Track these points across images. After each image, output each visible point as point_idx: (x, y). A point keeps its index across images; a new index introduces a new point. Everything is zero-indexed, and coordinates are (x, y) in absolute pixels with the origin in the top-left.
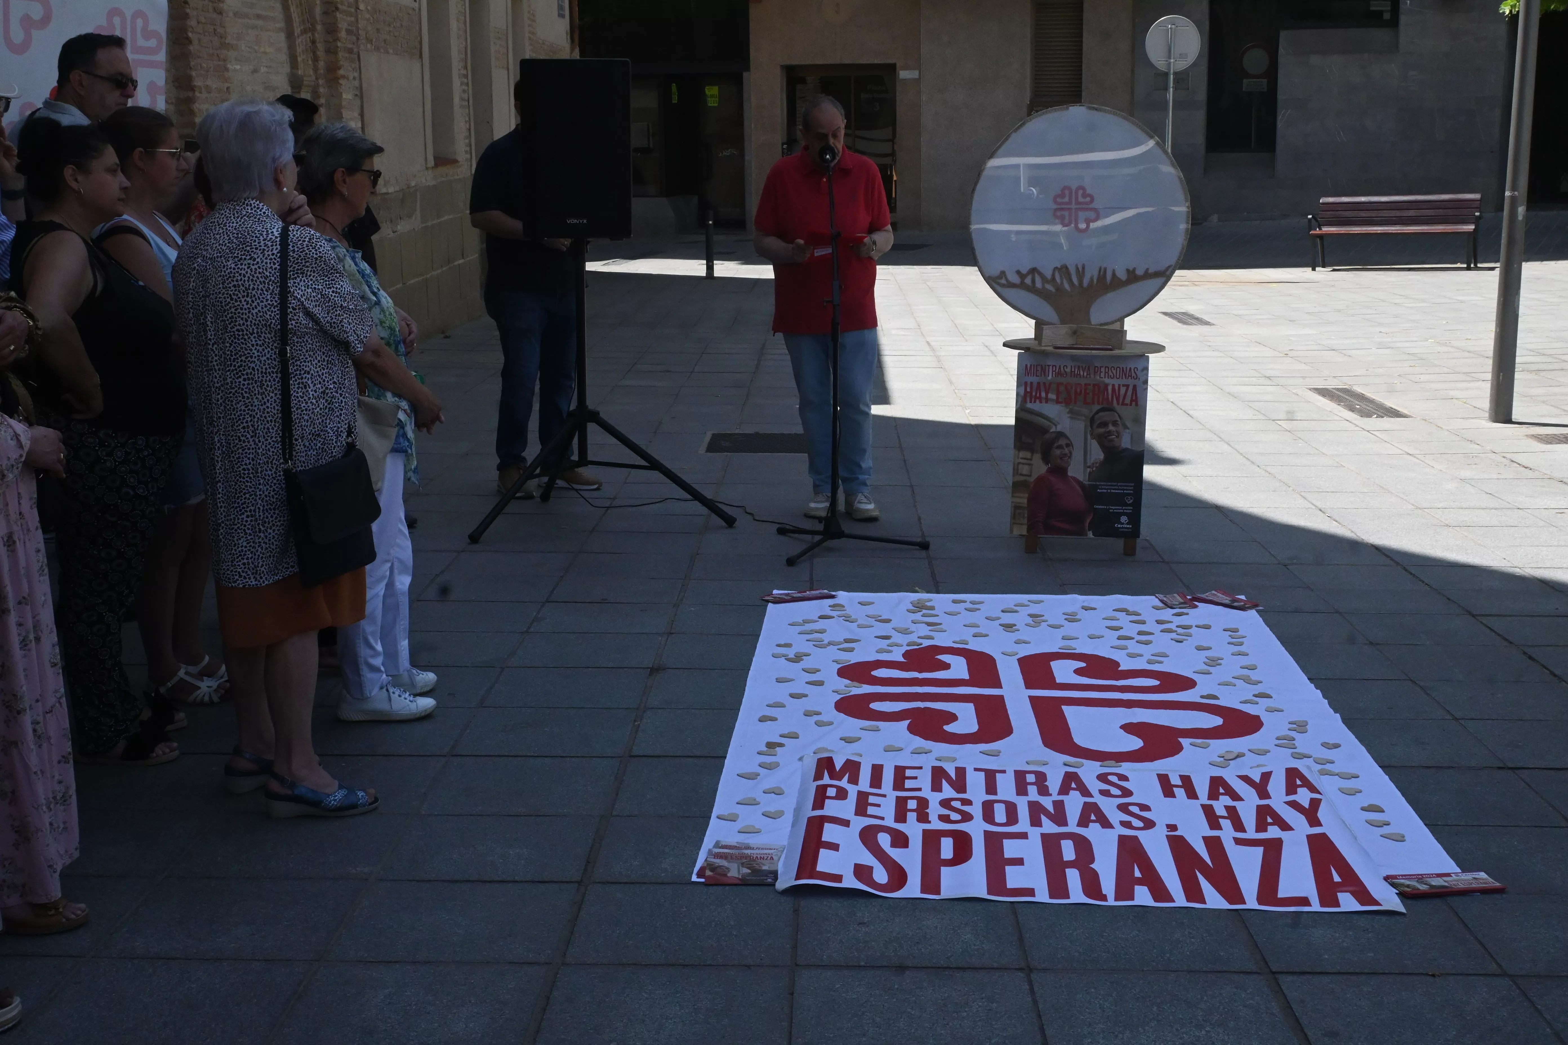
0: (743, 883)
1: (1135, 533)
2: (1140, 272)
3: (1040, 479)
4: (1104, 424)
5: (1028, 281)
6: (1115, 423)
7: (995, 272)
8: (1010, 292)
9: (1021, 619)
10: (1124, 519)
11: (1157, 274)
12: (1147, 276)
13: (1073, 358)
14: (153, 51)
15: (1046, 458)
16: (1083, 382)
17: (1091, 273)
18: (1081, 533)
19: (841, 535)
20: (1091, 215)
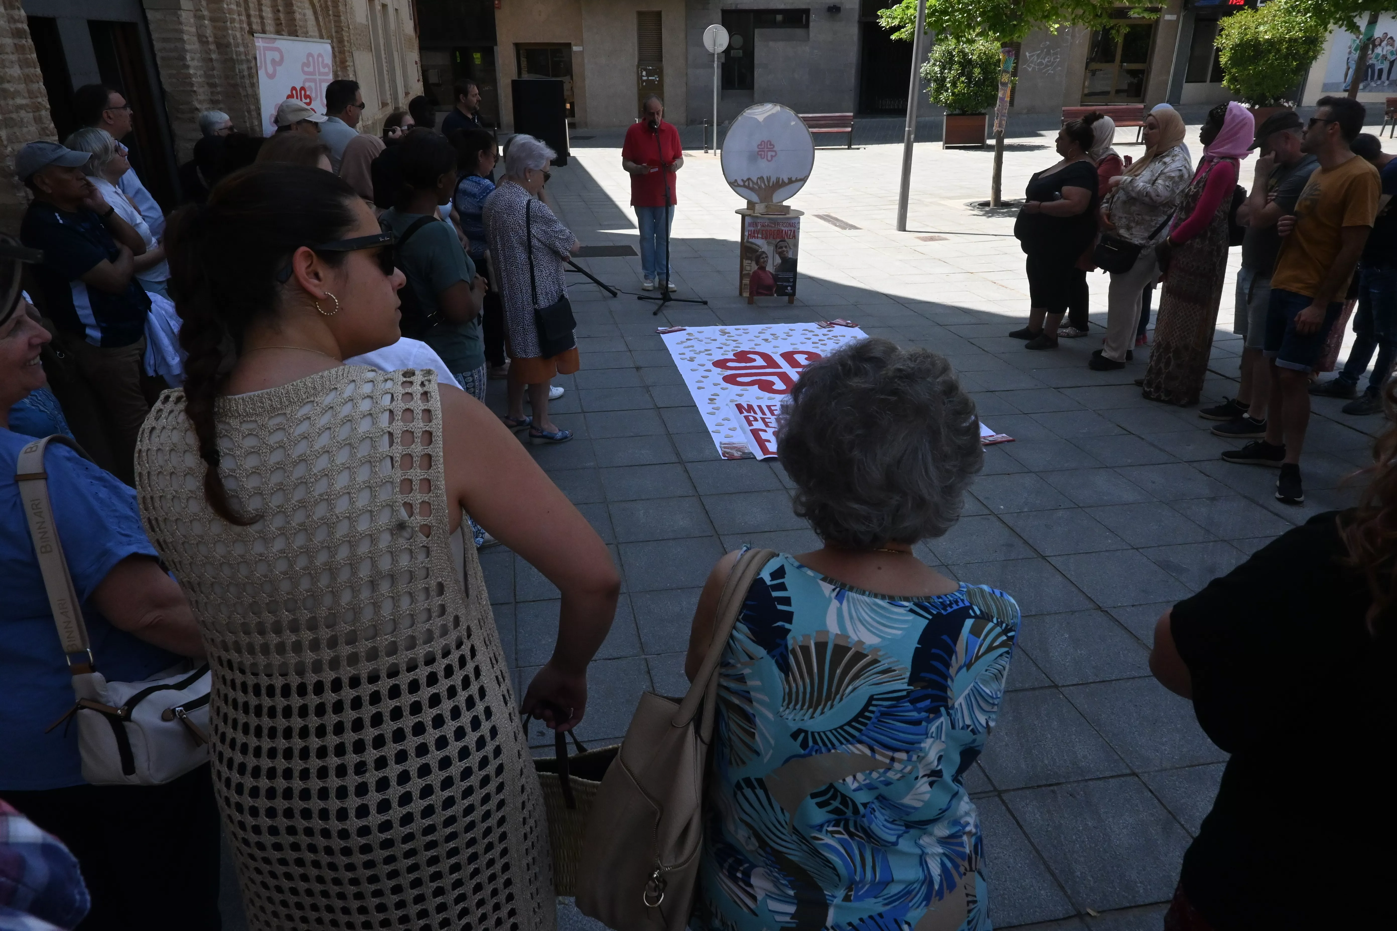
1: (794, 294)
2: (794, 179)
3: (754, 272)
4: (781, 247)
5: (747, 184)
6: (786, 247)
7: (733, 181)
8: (739, 189)
9: (767, 335)
10: (789, 288)
11: (801, 180)
12: (797, 180)
13: (769, 219)
14: (326, 74)
15: (757, 263)
16: (773, 229)
17: (773, 179)
18: (772, 295)
19: (670, 300)
20: (773, 154)
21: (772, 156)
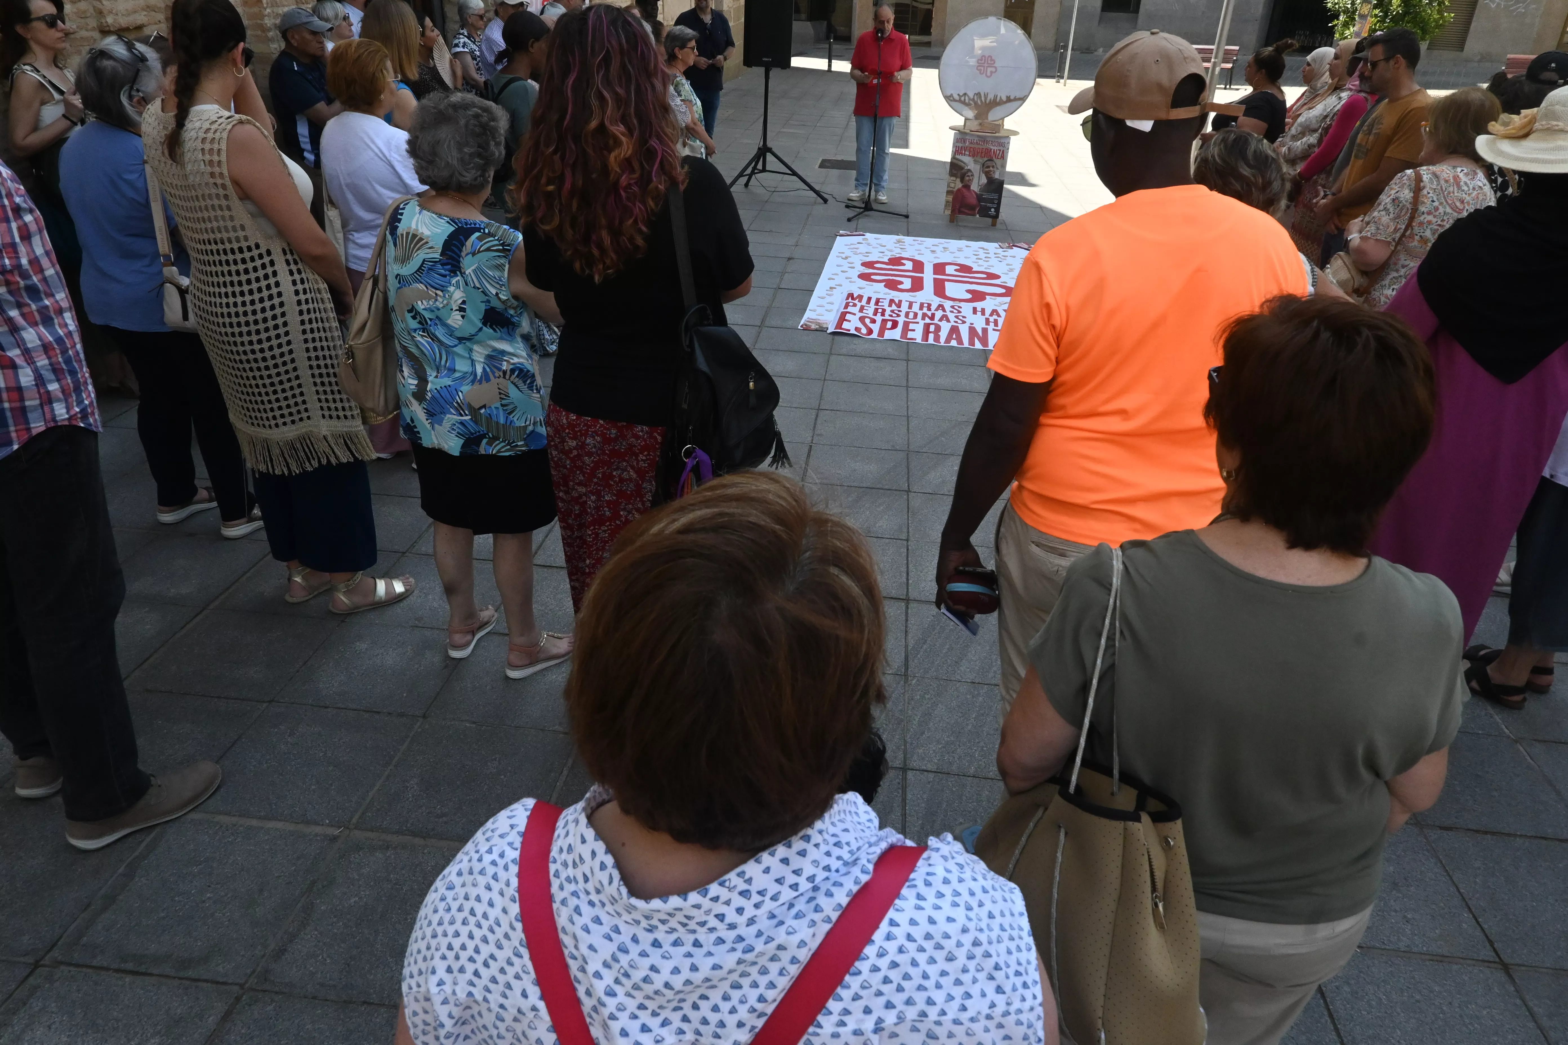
0: (816, 330)
1: (996, 217)
2: (1012, 98)
3: (959, 190)
4: (988, 167)
5: (962, 99)
6: (993, 167)
7: (949, 94)
8: (954, 104)
9: (939, 249)
10: (993, 210)
11: (1020, 99)
12: (1016, 99)
13: (978, 136)
15: (962, 181)
16: (981, 147)
17: (991, 97)
18: (974, 215)
19: (872, 209)
20: (994, 70)
21: (992, 72)
